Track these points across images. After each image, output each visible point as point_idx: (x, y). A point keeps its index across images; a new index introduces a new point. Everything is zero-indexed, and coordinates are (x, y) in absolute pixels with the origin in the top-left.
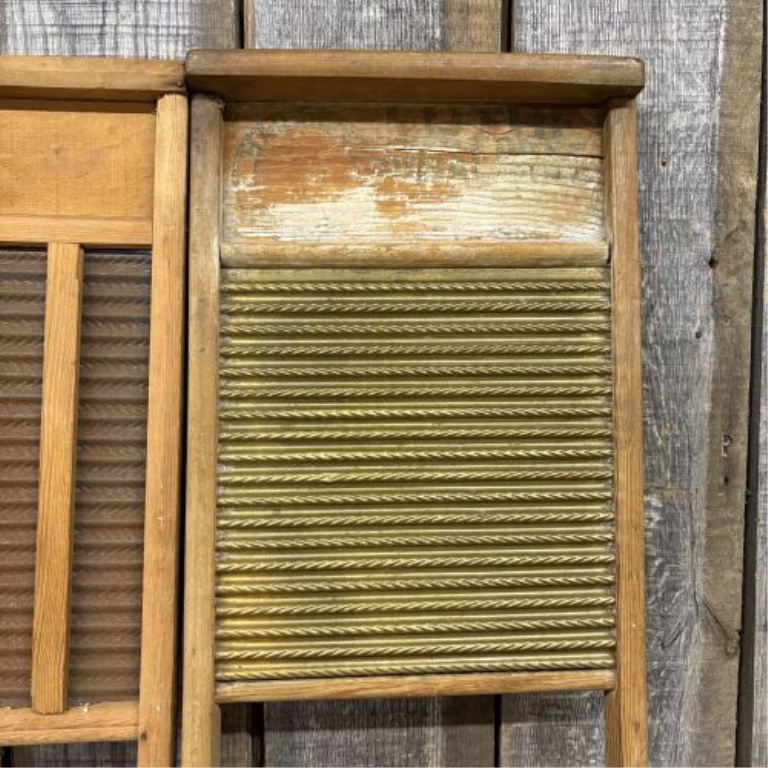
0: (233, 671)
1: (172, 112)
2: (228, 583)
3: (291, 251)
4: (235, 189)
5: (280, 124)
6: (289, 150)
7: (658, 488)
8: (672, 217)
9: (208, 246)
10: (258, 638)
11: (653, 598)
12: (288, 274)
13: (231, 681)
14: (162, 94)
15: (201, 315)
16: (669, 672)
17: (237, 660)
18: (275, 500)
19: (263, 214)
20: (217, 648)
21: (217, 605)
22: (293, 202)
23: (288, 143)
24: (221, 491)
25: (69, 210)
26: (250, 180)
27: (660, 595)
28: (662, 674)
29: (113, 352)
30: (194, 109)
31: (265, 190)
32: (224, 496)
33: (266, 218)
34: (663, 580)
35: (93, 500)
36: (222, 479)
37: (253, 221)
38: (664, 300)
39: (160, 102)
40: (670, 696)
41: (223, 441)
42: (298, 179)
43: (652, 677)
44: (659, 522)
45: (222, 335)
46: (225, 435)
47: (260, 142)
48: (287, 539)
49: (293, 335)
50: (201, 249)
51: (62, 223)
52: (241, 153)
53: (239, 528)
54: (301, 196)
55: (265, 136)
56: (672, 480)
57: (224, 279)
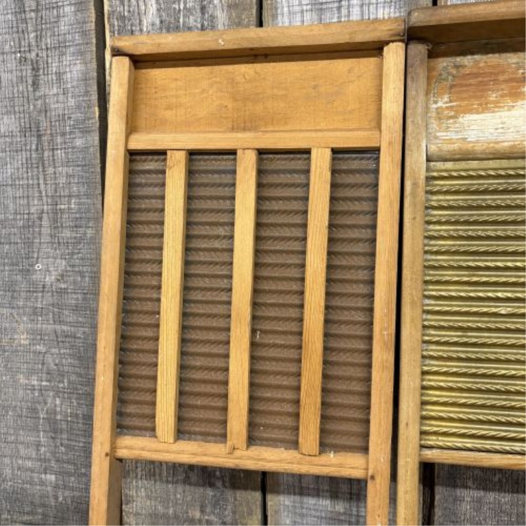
0: (432, 441)
1: (394, 55)
2: (430, 380)
3: (479, 148)
4: (435, 106)
5: (469, 57)
6: (476, 75)
9: (419, 147)
10: (451, 420)
12: (474, 164)
13: (431, 447)
14: (387, 43)
15: (414, 194)
17: (435, 433)
18: (465, 325)
19: (455, 123)
20: (422, 424)
21: (422, 395)
22: (478, 113)
23: (475, 71)
24: (425, 316)
25: (323, 126)
26: (446, 98)
29: (349, 221)
30: (409, 51)
31: (456, 106)
32: (426, 320)
33: (457, 125)
35: (336, 318)
36: (426, 308)
37: (448, 127)
39: (385, 49)
41: (426, 282)
42: (482, 97)
45: (427, 208)
46: (428, 278)
47: (454, 72)
48: (473, 352)
49: (479, 208)
50: (414, 148)
51: (320, 134)
52: (440, 79)
53: (438, 343)
54: (484, 108)
55: (457, 67)
57: (428, 170)
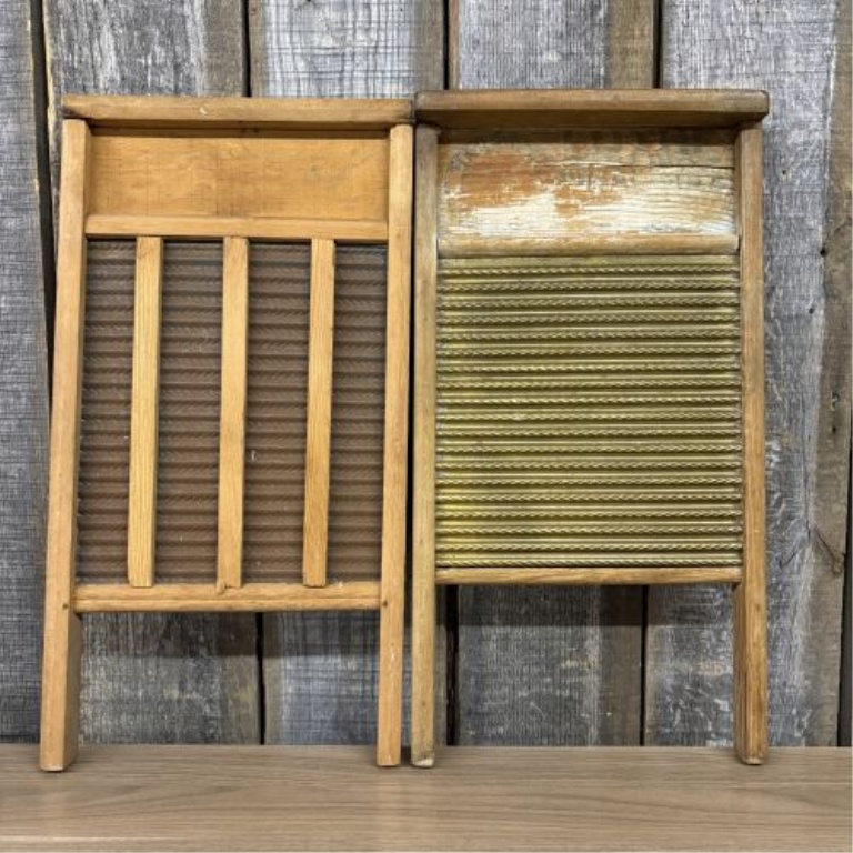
0: (449, 559)
1: (401, 138)
2: (444, 494)
3: (491, 244)
4: (446, 197)
5: (481, 146)
6: (488, 166)
7: (778, 435)
8: (791, 215)
9: (429, 241)
10: (467, 535)
11: (773, 526)
12: (487, 262)
13: (447, 567)
14: (394, 125)
15: (424, 293)
16: (785, 586)
17: (452, 551)
18: (479, 433)
19: (467, 216)
20: (437, 542)
21: (437, 510)
22: (491, 206)
23: (487, 161)
24: (439, 426)
25: (324, 213)
26: (458, 188)
27: (778, 523)
28: (780, 588)
29: (357, 323)
30: (418, 136)
31: (470, 198)
32: (440, 430)
33: (470, 219)
34: (781, 511)
35: (344, 432)
36: (439, 417)
37: (460, 221)
38: (782, 283)
39: (392, 131)
40: (785, 606)
41: (439, 389)
42: (495, 189)
43: (771, 590)
44: (778, 463)
45: (439, 309)
46: (441, 385)
47: (467, 161)
48: (488, 462)
49: (493, 308)
50: (424, 243)
51: (320, 223)
52: (452, 167)
53: (452, 454)
54: (498, 201)
55: (469, 155)
56: (789, 428)
57: (440, 267)
